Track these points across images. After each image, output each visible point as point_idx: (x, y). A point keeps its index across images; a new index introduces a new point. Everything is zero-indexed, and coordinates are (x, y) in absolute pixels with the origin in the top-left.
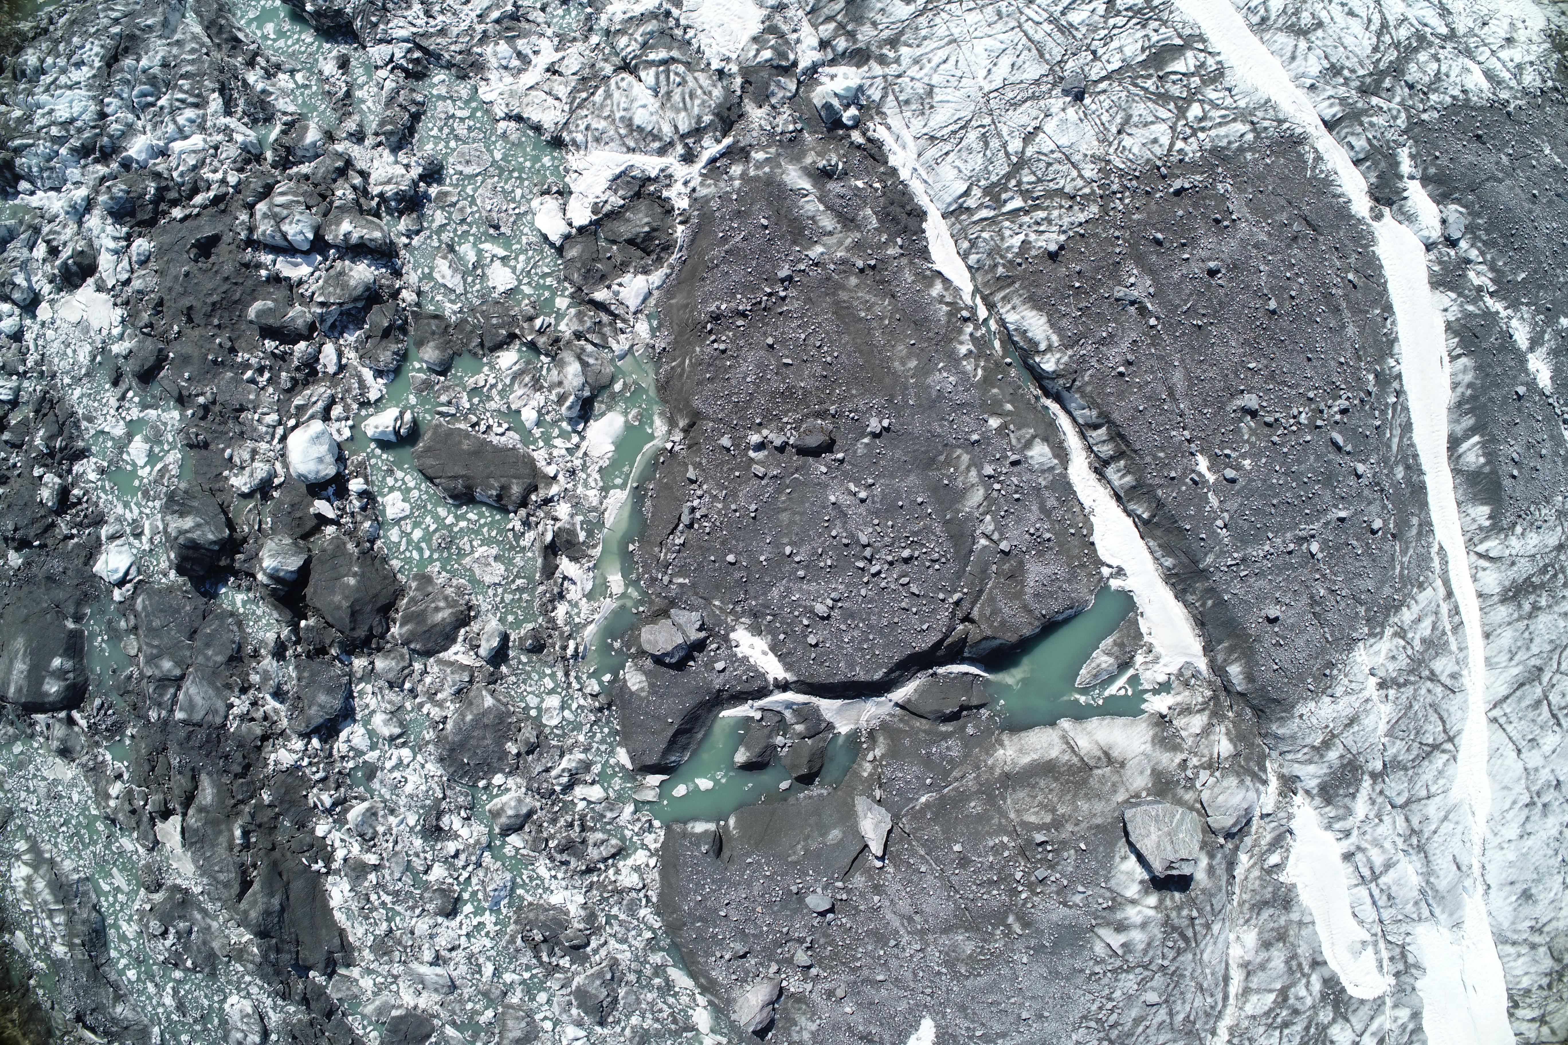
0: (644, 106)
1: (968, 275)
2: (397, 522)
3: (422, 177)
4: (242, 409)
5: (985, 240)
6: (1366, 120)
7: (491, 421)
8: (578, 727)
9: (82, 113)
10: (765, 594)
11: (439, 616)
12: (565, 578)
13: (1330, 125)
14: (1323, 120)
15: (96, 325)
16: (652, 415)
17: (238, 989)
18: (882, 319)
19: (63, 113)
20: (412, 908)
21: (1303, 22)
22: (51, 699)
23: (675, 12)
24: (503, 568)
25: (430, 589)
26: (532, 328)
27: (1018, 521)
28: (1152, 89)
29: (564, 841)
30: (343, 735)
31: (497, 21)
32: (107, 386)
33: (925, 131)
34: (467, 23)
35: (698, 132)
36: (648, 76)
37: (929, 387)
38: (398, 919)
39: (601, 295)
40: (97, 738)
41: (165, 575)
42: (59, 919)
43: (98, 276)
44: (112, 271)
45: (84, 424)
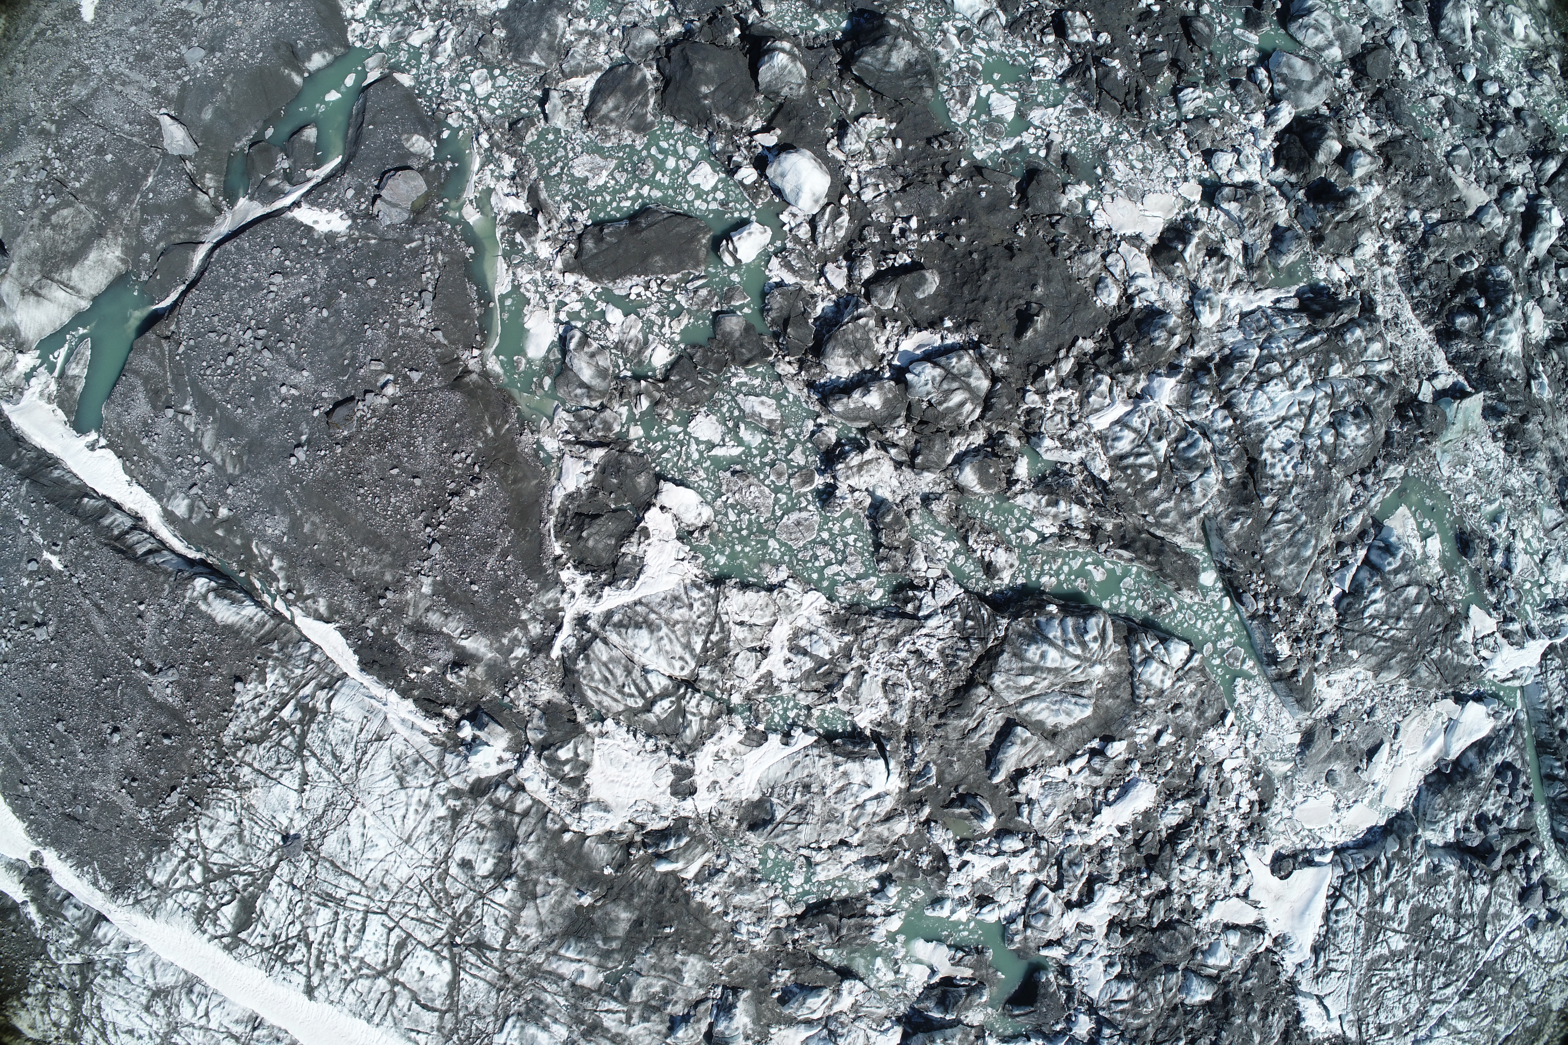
0: (646, 650)
1: (305, 632)
2: (695, 164)
3: (834, 487)
4: (903, 189)
5: (298, 667)
6: (76, 937)
7: (649, 294)
8: (454, 82)
9: (1253, 397)
10: (331, 268)
11: (611, 103)
12: (517, 195)
13: (101, 918)
14: (107, 920)
15: (1122, 202)
16: (506, 371)
18: (349, 554)
19: (1277, 390)
21: (160, 1004)
23: (675, 761)
24: (577, 175)
25: (632, 122)
26: (649, 395)
27: (170, 440)
28: (236, 877)
31: (843, 676)
32: (1074, 150)
33: (389, 743)
34: (873, 662)
35: (584, 647)
36: (658, 683)
37: (283, 514)
39: (598, 454)
43: (1144, 248)
44: (1129, 259)
45: (1081, 104)
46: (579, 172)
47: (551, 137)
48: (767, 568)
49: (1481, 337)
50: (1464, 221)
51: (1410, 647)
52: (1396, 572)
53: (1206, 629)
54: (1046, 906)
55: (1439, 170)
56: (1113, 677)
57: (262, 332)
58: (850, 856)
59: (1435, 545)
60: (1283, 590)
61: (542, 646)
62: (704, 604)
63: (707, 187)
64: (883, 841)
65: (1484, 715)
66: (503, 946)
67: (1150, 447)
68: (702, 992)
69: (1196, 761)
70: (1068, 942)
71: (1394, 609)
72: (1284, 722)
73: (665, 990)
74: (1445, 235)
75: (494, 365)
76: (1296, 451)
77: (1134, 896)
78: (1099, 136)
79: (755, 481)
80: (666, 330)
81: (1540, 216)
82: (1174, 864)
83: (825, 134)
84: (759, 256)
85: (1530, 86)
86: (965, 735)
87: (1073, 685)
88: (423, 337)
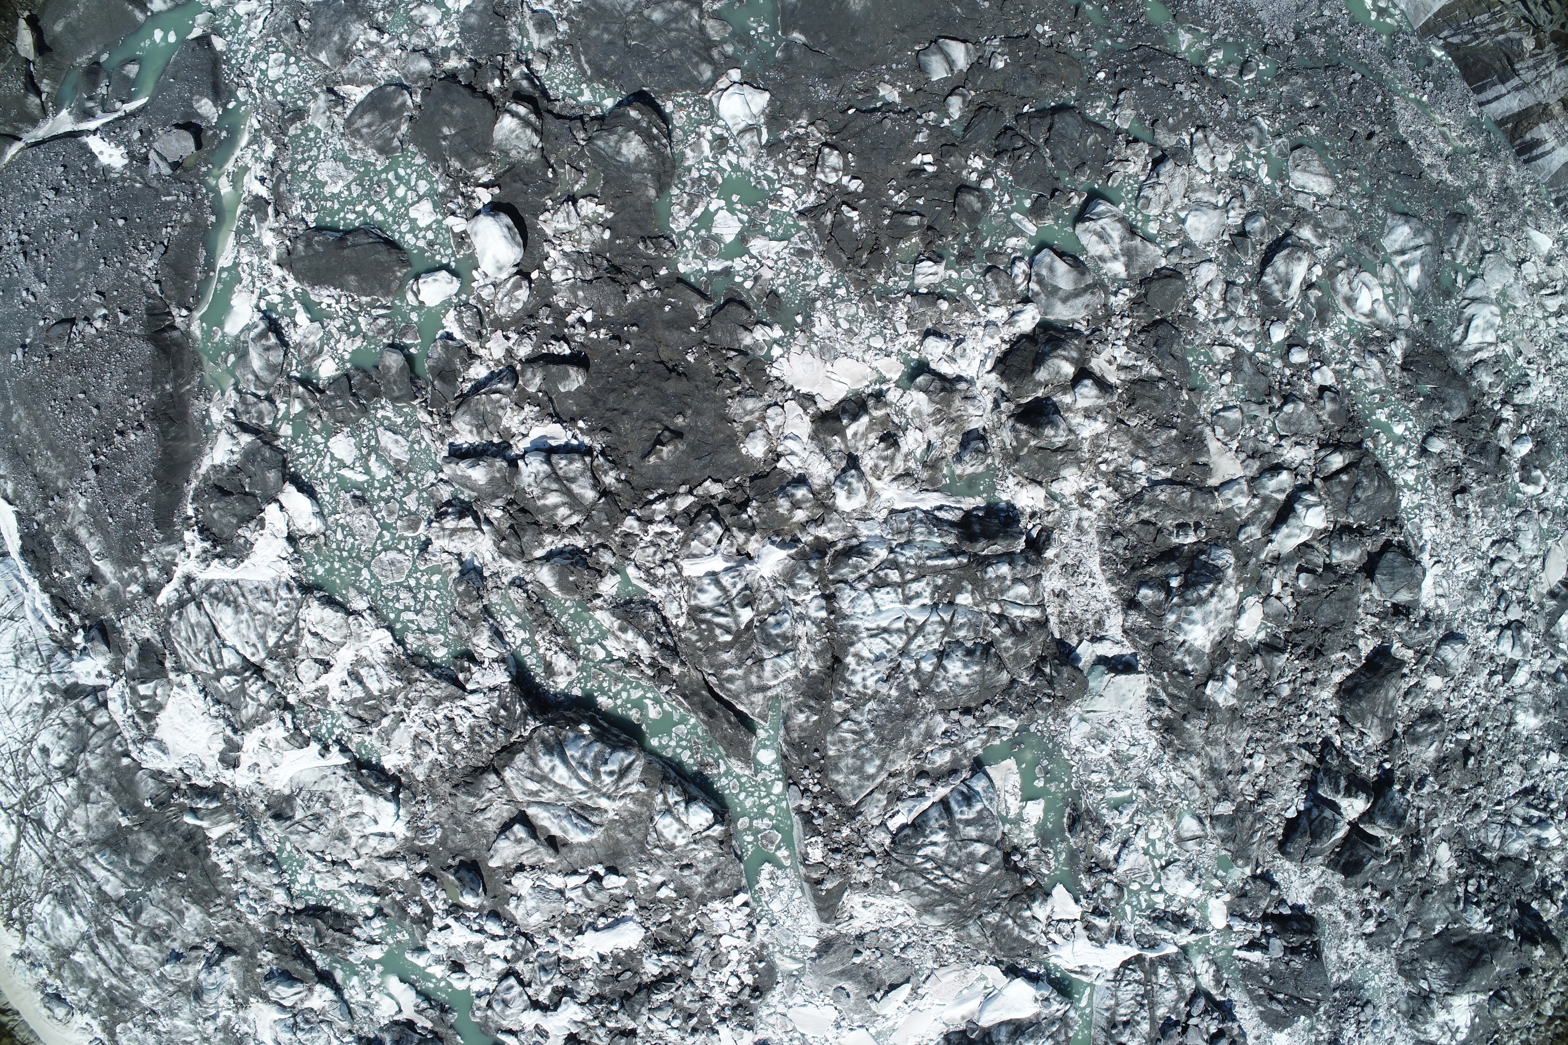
0: (228, 626)
2: (420, 198)
3: (431, 542)
4: (591, 281)
9: (858, 598)
10: (96, 199)
11: (367, 119)
12: (265, 180)
15: (811, 357)
18: (38, 453)
23: (229, 732)
25: (378, 142)
26: (305, 401)
31: (386, 715)
33: (17, 625)
34: (413, 713)
35: (181, 605)
36: (230, 659)
39: (246, 439)
43: (811, 411)
44: (790, 417)
45: (808, 246)
46: (322, 176)
47: (312, 135)
48: (352, 593)
49: (1160, 618)
50: (1200, 489)
51: (962, 901)
52: (968, 823)
53: (748, 803)
54: (508, 997)
55: (1195, 426)
56: (633, 814)
57: (25, 238)
58: (347, 877)
59: (1035, 811)
60: (838, 797)
61: (151, 590)
62: (287, 606)
63: (422, 224)
64: (380, 877)
65: (1031, 998)
66: (56, 831)
67: (733, 609)
68: (198, 940)
69: (694, 924)
70: (522, 1037)
71: (954, 859)
72: (803, 922)
73: (169, 925)
74: (1162, 497)
75: (196, 329)
76: (883, 667)
77: (596, 1023)
78: (814, 284)
79: (368, 511)
80: (340, 346)
81: (1293, 510)
82: (644, 1010)
83: (545, 205)
84: (442, 304)
85: (1355, 365)
86: (474, 812)
87: (584, 807)
88: (143, 284)
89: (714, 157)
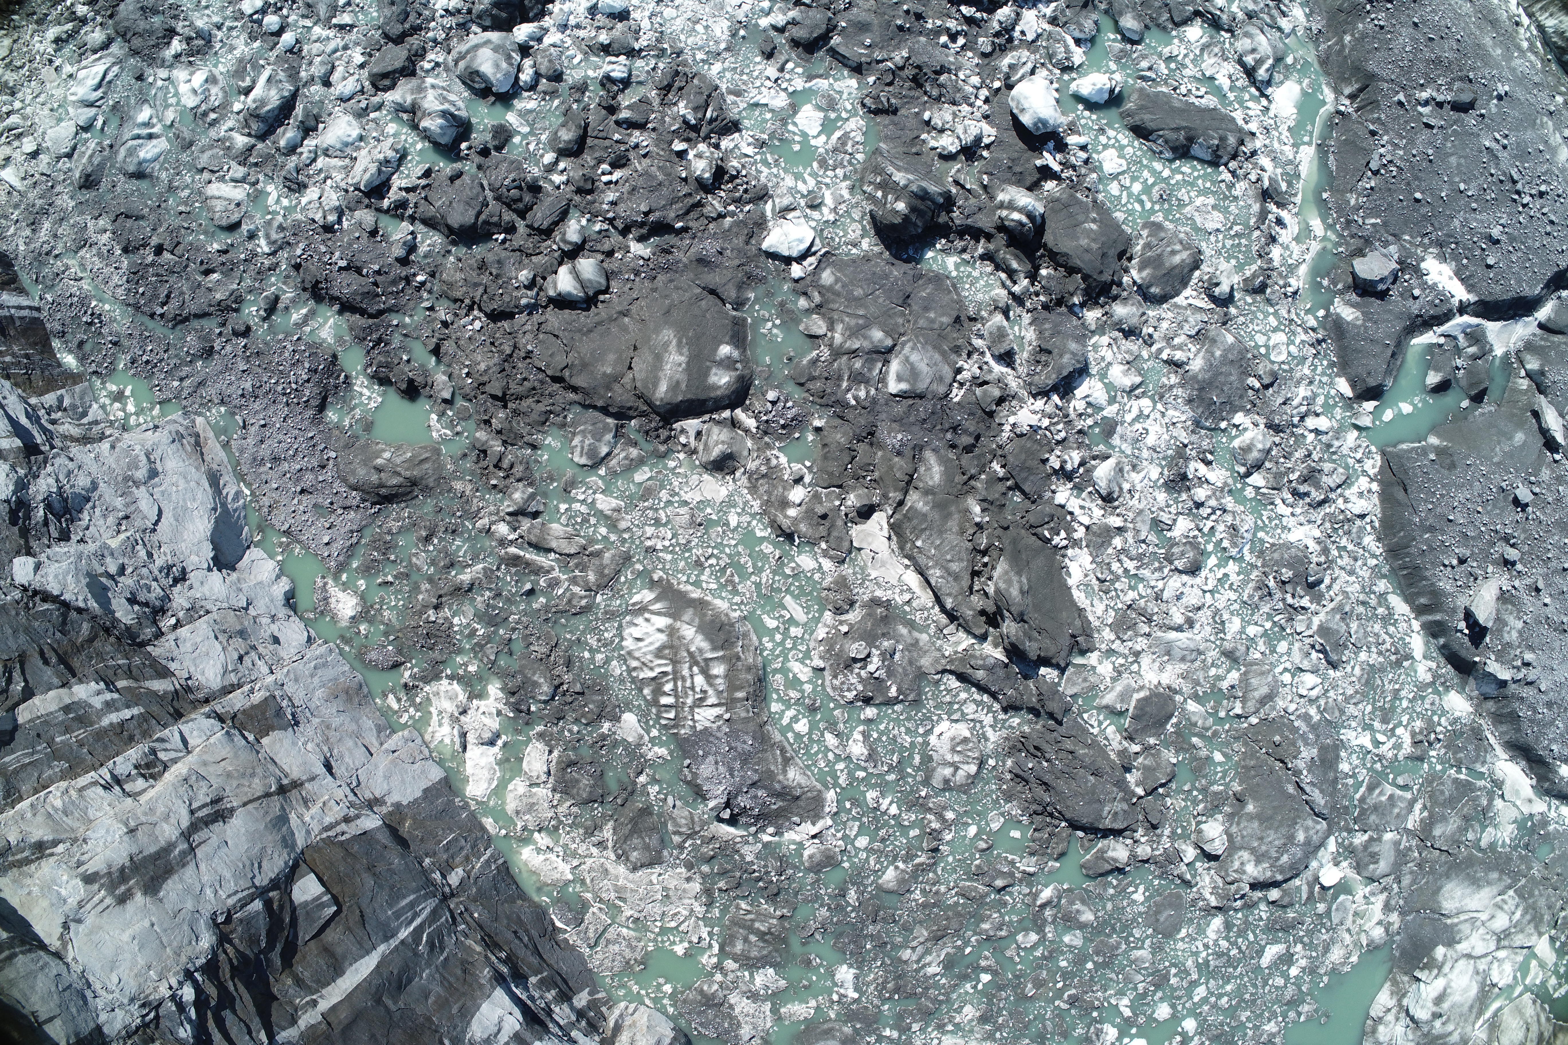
2: (1115, 177)
4: (941, 70)
7: (1189, 86)
10: (1448, 225)
11: (1177, 259)
17: (949, 714)
20: (1160, 569)
22: (719, 393)
25: (1163, 234)
26: (1214, 6)
29: (1305, 472)
30: (1079, 392)
32: (758, 59)
38: (1141, 586)
40: (766, 439)
41: (855, 245)
42: (718, 670)
45: (730, 99)
63: (1111, 153)
75: (1329, 93)
80: (1184, 52)
84: (1086, 75)
88: (1387, 132)
89: (820, 189)
